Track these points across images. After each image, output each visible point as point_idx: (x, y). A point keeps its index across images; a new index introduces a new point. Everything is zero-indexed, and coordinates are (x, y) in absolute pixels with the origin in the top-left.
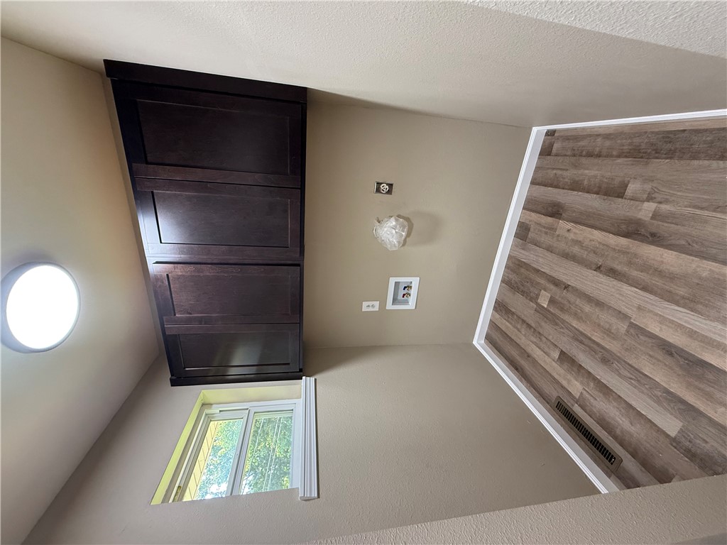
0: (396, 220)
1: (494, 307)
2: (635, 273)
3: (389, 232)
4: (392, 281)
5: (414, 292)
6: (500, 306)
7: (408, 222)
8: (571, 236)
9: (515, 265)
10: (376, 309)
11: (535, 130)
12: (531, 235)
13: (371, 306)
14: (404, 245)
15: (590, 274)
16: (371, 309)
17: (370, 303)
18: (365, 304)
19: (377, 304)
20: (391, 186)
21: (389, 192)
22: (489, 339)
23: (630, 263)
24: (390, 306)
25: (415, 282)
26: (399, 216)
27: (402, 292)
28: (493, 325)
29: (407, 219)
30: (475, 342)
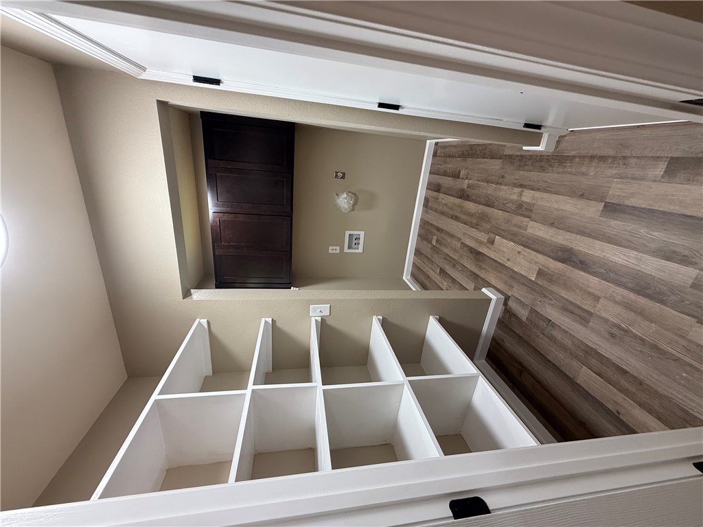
0: (347, 194)
1: (415, 253)
2: (463, 217)
3: (343, 201)
4: (347, 233)
5: (361, 241)
6: (418, 252)
7: (355, 196)
8: (444, 202)
9: (424, 224)
10: (338, 251)
11: (428, 142)
12: (430, 204)
13: (334, 250)
14: (353, 210)
15: (449, 221)
16: (334, 252)
17: (334, 248)
18: (331, 248)
19: (338, 248)
20: (344, 174)
21: (343, 177)
22: (413, 275)
23: (461, 212)
24: (346, 250)
25: (362, 234)
26: (349, 192)
27: (354, 242)
28: (415, 265)
29: (355, 194)
30: (404, 278)
